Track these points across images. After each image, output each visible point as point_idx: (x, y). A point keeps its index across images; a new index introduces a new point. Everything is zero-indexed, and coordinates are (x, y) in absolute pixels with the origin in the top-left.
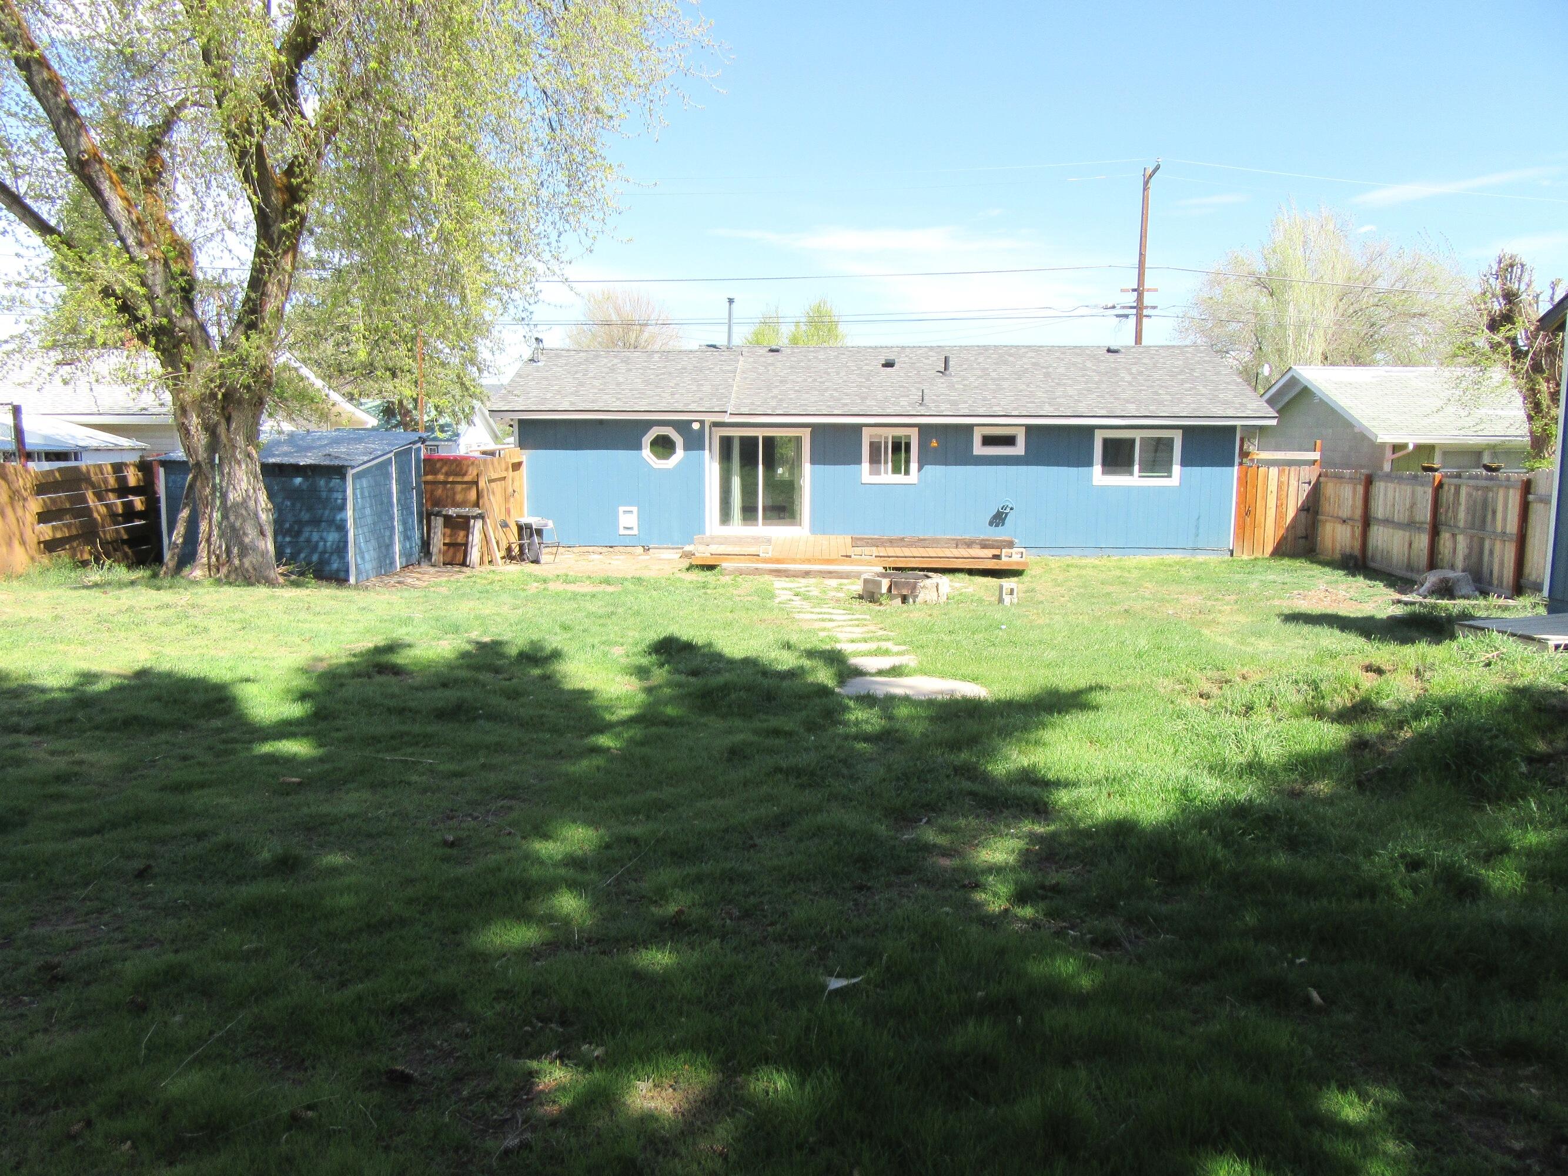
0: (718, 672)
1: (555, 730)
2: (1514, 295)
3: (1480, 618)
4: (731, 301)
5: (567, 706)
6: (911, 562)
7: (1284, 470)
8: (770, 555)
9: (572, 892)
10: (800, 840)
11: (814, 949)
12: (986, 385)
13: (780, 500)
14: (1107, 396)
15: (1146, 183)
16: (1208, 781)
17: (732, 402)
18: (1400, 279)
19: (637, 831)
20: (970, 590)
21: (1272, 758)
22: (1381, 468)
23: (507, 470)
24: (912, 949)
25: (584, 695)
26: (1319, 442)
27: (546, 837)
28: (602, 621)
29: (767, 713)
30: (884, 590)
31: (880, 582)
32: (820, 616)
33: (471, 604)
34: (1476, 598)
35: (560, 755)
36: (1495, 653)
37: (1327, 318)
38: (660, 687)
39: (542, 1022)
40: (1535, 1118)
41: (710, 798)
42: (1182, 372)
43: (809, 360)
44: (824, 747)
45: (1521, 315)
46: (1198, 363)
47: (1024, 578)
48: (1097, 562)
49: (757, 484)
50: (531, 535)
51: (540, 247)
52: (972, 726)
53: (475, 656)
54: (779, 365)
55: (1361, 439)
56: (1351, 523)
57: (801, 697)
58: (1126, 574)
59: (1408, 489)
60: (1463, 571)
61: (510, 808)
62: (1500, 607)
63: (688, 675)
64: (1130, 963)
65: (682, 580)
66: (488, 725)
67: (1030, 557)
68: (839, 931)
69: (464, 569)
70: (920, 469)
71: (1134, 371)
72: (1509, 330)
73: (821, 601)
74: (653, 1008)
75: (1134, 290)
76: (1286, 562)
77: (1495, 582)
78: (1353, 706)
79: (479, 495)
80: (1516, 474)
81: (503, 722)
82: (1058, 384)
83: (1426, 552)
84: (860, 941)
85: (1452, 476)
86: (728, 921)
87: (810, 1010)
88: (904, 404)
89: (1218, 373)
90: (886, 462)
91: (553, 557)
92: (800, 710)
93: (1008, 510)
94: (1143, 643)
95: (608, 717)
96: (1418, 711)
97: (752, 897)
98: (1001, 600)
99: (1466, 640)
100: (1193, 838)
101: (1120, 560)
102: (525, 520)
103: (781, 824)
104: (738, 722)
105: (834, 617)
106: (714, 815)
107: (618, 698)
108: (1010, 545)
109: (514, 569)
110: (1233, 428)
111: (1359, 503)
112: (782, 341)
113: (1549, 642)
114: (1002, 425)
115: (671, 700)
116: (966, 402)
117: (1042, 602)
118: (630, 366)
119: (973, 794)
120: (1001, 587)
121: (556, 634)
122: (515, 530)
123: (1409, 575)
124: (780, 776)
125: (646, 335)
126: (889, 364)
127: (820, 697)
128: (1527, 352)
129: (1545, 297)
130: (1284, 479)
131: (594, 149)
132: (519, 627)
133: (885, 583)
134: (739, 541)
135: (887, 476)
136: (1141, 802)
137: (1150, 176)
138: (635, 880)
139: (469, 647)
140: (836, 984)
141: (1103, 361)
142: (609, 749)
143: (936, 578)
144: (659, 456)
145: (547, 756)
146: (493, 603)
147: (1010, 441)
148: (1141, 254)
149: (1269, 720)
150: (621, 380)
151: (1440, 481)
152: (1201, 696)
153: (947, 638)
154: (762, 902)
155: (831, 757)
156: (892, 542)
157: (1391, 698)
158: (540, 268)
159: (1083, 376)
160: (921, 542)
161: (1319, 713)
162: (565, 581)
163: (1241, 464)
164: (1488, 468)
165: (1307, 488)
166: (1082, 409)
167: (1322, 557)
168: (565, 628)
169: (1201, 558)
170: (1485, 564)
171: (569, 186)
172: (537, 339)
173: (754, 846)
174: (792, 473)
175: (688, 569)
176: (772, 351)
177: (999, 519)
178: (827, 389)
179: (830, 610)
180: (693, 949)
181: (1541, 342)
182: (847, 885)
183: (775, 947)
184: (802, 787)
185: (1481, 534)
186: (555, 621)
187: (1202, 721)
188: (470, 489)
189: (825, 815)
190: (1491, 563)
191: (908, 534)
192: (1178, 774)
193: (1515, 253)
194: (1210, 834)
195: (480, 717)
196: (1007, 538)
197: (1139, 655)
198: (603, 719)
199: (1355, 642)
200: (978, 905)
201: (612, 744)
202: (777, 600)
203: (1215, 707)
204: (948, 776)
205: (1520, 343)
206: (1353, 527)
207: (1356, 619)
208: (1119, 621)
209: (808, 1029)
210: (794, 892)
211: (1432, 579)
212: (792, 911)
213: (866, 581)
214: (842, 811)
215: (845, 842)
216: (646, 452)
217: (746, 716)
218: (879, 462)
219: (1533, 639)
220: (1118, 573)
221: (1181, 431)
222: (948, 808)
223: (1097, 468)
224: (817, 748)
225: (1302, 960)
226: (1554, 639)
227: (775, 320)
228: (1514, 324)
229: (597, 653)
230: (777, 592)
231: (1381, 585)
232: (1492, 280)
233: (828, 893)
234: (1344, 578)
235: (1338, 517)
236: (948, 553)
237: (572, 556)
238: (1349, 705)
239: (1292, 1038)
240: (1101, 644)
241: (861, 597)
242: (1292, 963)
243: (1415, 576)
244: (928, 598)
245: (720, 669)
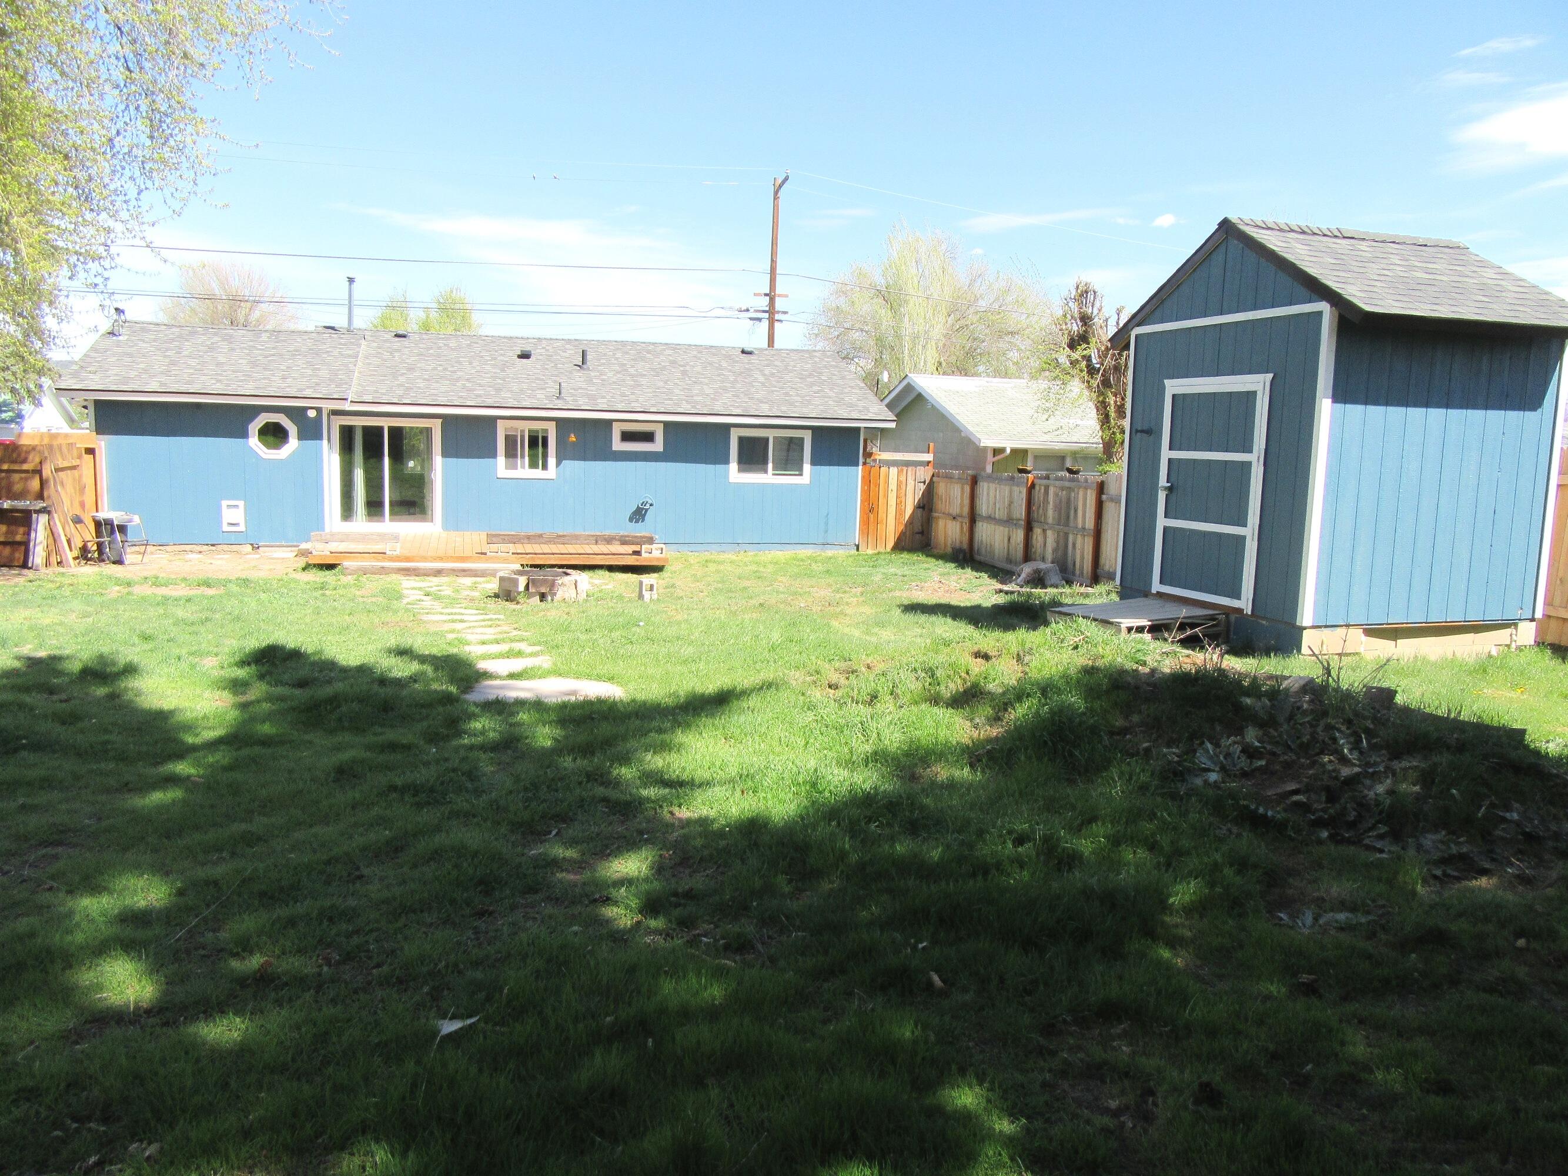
0: (329, 682)
1: (122, 758)
2: (1088, 318)
3: (1067, 605)
4: (351, 280)
5: (139, 729)
6: (550, 559)
7: (902, 470)
8: (398, 553)
9: (128, 954)
10: (415, 866)
11: (426, 989)
12: (624, 380)
13: (409, 495)
14: (742, 395)
15: (776, 193)
16: (836, 772)
17: (354, 389)
18: (997, 299)
19: (218, 871)
20: (610, 586)
21: (895, 745)
22: (984, 469)
23: (80, 457)
24: (537, 977)
25: (162, 716)
26: (932, 445)
27: (96, 889)
28: (194, 628)
29: (382, 726)
30: (521, 588)
31: (518, 579)
32: (450, 617)
33: (27, 613)
34: (1063, 587)
35: (127, 788)
36: (1081, 637)
37: (938, 331)
38: (258, 701)
39: (76, 1121)
40: (1127, 1075)
41: (311, 826)
42: (810, 375)
43: (440, 348)
44: (446, 760)
45: (1094, 337)
46: (825, 367)
47: (664, 574)
48: (734, 557)
49: (382, 478)
50: (112, 532)
51: (117, 204)
52: (605, 729)
53: (25, 674)
54: (406, 351)
55: (967, 443)
56: (960, 519)
57: (423, 706)
58: (762, 569)
59: (1006, 489)
60: (1053, 562)
61: (56, 857)
62: (1082, 594)
63: (294, 686)
64: (763, 966)
65: (296, 581)
66: (32, 757)
67: (670, 553)
68: (456, 965)
69: (25, 571)
70: (558, 464)
71: (767, 372)
72: (1085, 349)
73: (453, 601)
74: (226, 1085)
75: (766, 295)
76: (905, 556)
77: (1077, 572)
78: (965, 691)
79: (43, 483)
80: (1091, 476)
81: (54, 752)
82: (695, 382)
83: (1022, 546)
84: (479, 975)
85: (1040, 478)
86: (325, 969)
87: (418, 1062)
88: (541, 398)
89: (843, 378)
90: (523, 457)
91: (140, 557)
92: (421, 720)
93: (648, 506)
94: (776, 636)
95: (190, 740)
96: (1019, 694)
97: (355, 937)
98: (641, 596)
99: (1057, 626)
100: (823, 831)
101: (755, 555)
102: (103, 515)
103: (394, 849)
104: (347, 737)
105: (465, 618)
106: (315, 845)
107: (205, 717)
108: (650, 541)
109: (89, 571)
110: (857, 430)
111: (967, 502)
112: (412, 327)
113: (1122, 625)
114: (640, 421)
115: (268, 717)
116: (603, 397)
117: (682, 598)
118: (233, 346)
119: (605, 800)
120: (641, 583)
121: (134, 645)
122: (92, 527)
123: (1008, 567)
124: (394, 795)
125: (256, 314)
126: (525, 356)
127: (444, 705)
128: (1099, 369)
129: (1112, 322)
130: (903, 478)
131: (181, 99)
132: (87, 639)
133: (522, 581)
134: (364, 538)
135: (523, 471)
136: (773, 797)
137: (780, 186)
138: (214, 931)
139: (17, 664)
140: (449, 1027)
141: (737, 362)
142: (188, 777)
143: (575, 575)
144: (268, 446)
145: (108, 791)
146: (57, 611)
147: (648, 437)
148: (772, 260)
149: (892, 708)
150: (222, 359)
151: (1033, 482)
152: (830, 687)
153: (583, 637)
154: (367, 942)
155: (454, 770)
156: (529, 538)
157: (997, 682)
158: (119, 227)
159: (719, 375)
160: (560, 539)
161: (935, 700)
162: (154, 584)
163: (864, 464)
164: (1070, 471)
165: (923, 487)
166: (718, 408)
167: (935, 551)
168: (146, 638)
169: (830, 553)
170: (1070, 559)
171: (152, 137)
172: (117, 309)
173: (360, 877)
174: (423, 467)
175: (304, 569)
176: (397, 336)
177: (639, 514)
178: (458, 380)
179: (462, 611)
180: (281, 1006)
181: (1109, 362)
182: (468, 911)
183: (380, 993)
184: (419, 806)
185: (1066, 529)
186: (133, 630)
187: (830, 712)
188: (33, 477)
189: (443, 835)
190: (1074, 555)
191: (548, 530)
192: (808, 766)
193: (1089, 281)
194: (839, 824)
195: (24, 747)
196: (647, 535)
197: (773, 649)
198: (183, 743)
199: (963, 629)
200: (608, 921)
201: (193, 771)
202: (405, 601)
203: (842, 697)
204: (580, 783)
205: (1094, 361)
206: (962, 523)
207: (966, 608)
208: (754, 615)
209: (414, 1086)
210: (405, 926)
211: (1027, 570)
212: (402, 949)
213: (502, 579)
214: (464, 829)
215: (465, 865)
216: (254, 441)
217: (357, 729)
218: (515, 456)
219: (1111, 623)
220: (754, 568)
221: (810, 431)
222: (580, 817)
223: (733, 466)
224: (437, 762)
225: (925, 944)
226: (1126, 623)
227: (404, 305)
228: (1088, 344)
229: (184, 665)
230: (405, 592)
231: (985, 576)
232: (1071, 304)
233: (444, 923)
234: (955, 570)
235: (949, 514)
236: (588, 549)
237: (167, 555)
238: (961, 690)
239: (916, 1027)
240: (737, 638)
241: (496, 596)
242: (914, 948)
243: (1014, 568)
244: (567, 596)
245: (332, 679)
